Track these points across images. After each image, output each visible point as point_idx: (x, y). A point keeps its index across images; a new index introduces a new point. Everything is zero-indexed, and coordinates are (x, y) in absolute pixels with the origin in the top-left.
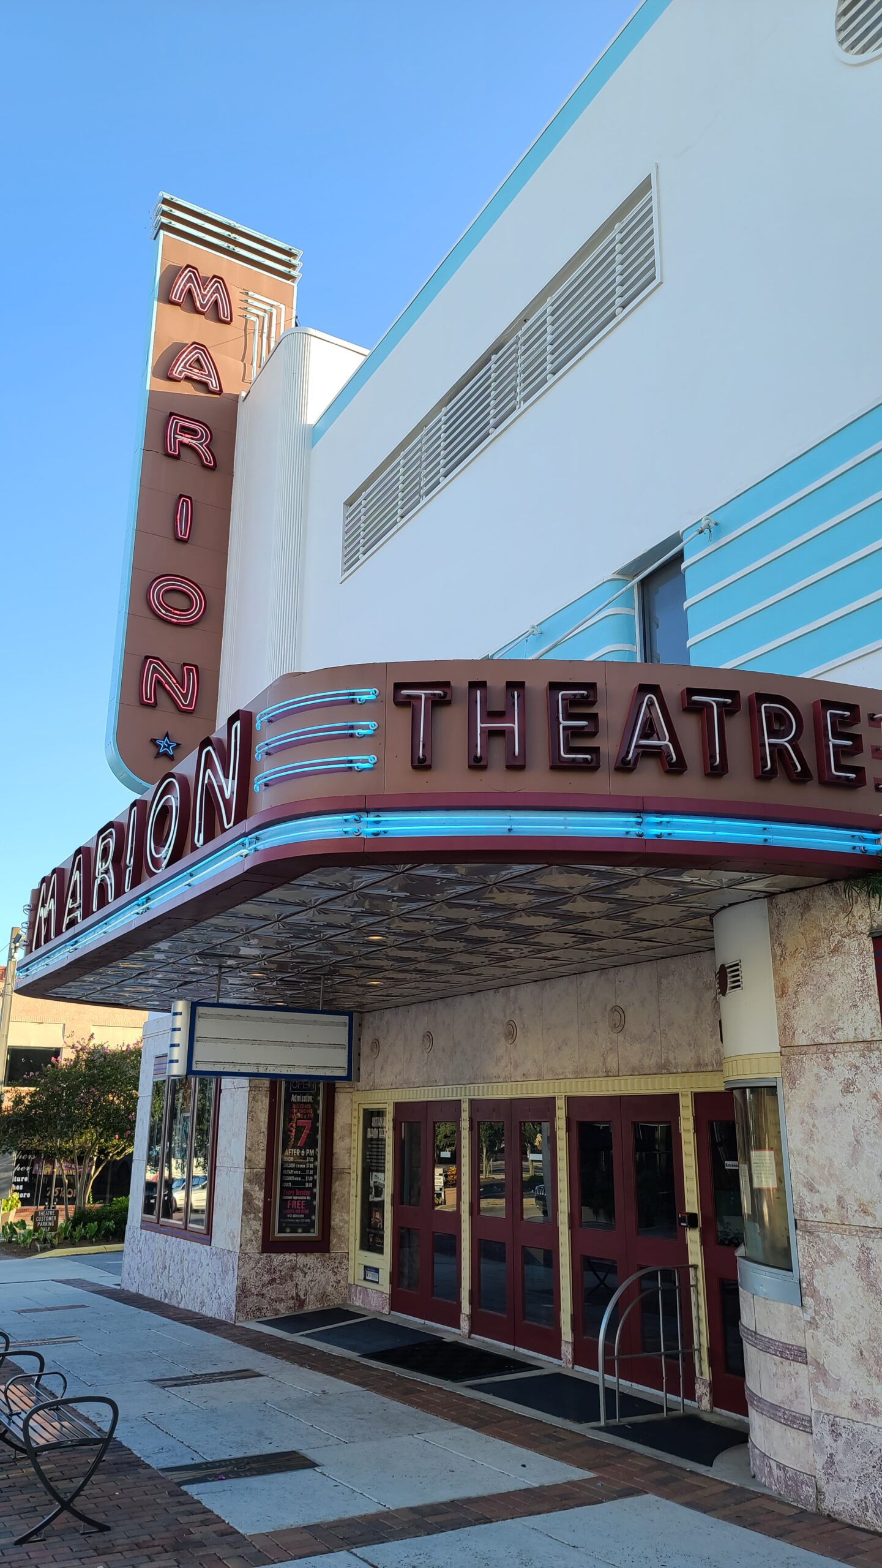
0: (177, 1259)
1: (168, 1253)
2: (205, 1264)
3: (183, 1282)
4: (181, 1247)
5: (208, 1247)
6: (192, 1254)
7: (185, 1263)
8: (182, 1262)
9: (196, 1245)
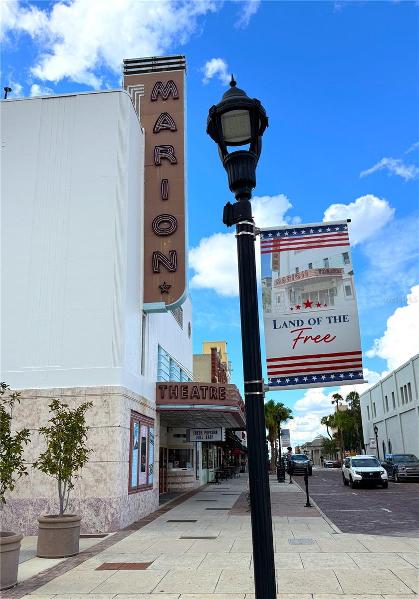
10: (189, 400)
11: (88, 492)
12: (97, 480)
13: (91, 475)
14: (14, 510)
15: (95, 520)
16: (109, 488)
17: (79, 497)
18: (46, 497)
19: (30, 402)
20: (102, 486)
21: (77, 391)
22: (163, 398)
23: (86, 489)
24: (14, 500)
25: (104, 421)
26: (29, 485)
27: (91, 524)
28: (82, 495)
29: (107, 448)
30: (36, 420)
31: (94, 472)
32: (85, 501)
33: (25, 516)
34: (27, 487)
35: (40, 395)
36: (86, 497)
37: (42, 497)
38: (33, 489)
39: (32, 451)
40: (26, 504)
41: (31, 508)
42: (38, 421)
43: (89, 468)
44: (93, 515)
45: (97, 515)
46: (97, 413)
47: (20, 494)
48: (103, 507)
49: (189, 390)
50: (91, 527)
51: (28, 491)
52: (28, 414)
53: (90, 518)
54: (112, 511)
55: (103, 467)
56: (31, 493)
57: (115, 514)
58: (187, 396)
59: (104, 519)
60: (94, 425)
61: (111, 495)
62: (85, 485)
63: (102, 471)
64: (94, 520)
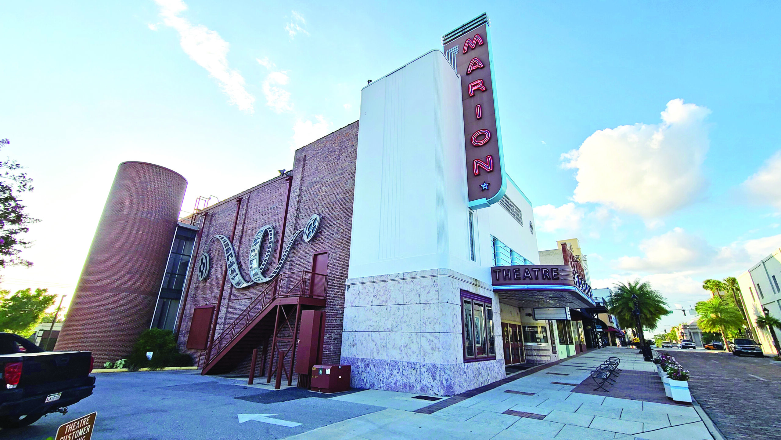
0: (485, 368)
1: (481, 368)
2: (495, 366)
3: (488, 375)
4: (486, 364)
5: (495, 361)
6: (490, 364)
7: (488, 369)
8: (487, 369)
9: (492, 361)
10: (522, 281)
11: (426, 357)
12: (433, 348)
13: (428, 344)
14: (376, 368)
16: (442, 356)
17: (419, 361)
18: (397, 359)
19: (384, 285)
20: (437, 353)
21: (414, 275)
22: (498, 280)
23: (425, 355)
24: (376, 360)
25: (435, 297)
26: (385, 349)
27: (430, 386)
28: (422, 360)
29: (438, 321)
30: (388, 298)
31: (430, 341)
32: (424, 365)
33: (383, 373)
34: (384, 351)
35: (390, 279)
36: (425, 363)
37: (394, 359)
38: (388, 352)
39: (386, 322)
40: (383, 364)
41: (387, 367)
42: (390, 298)
43: (426, 337)
44: (431, 378)
45: (434, 380)
46: (429, 291)
47: (380, 356)
48: (438, 372)
49: (522, 272)
50: (430, 389)
51: (384, 354)
52: (383, 294)
53: (429, 381)
54: (446, 376)
55: (436, 337)
56: (387, 355)
57: (449, 380)
59: (440, 384)
60: (427, 301)
61: (443, 362)
62: (424, 351)
63: (436, 341)
64: (432, 383)
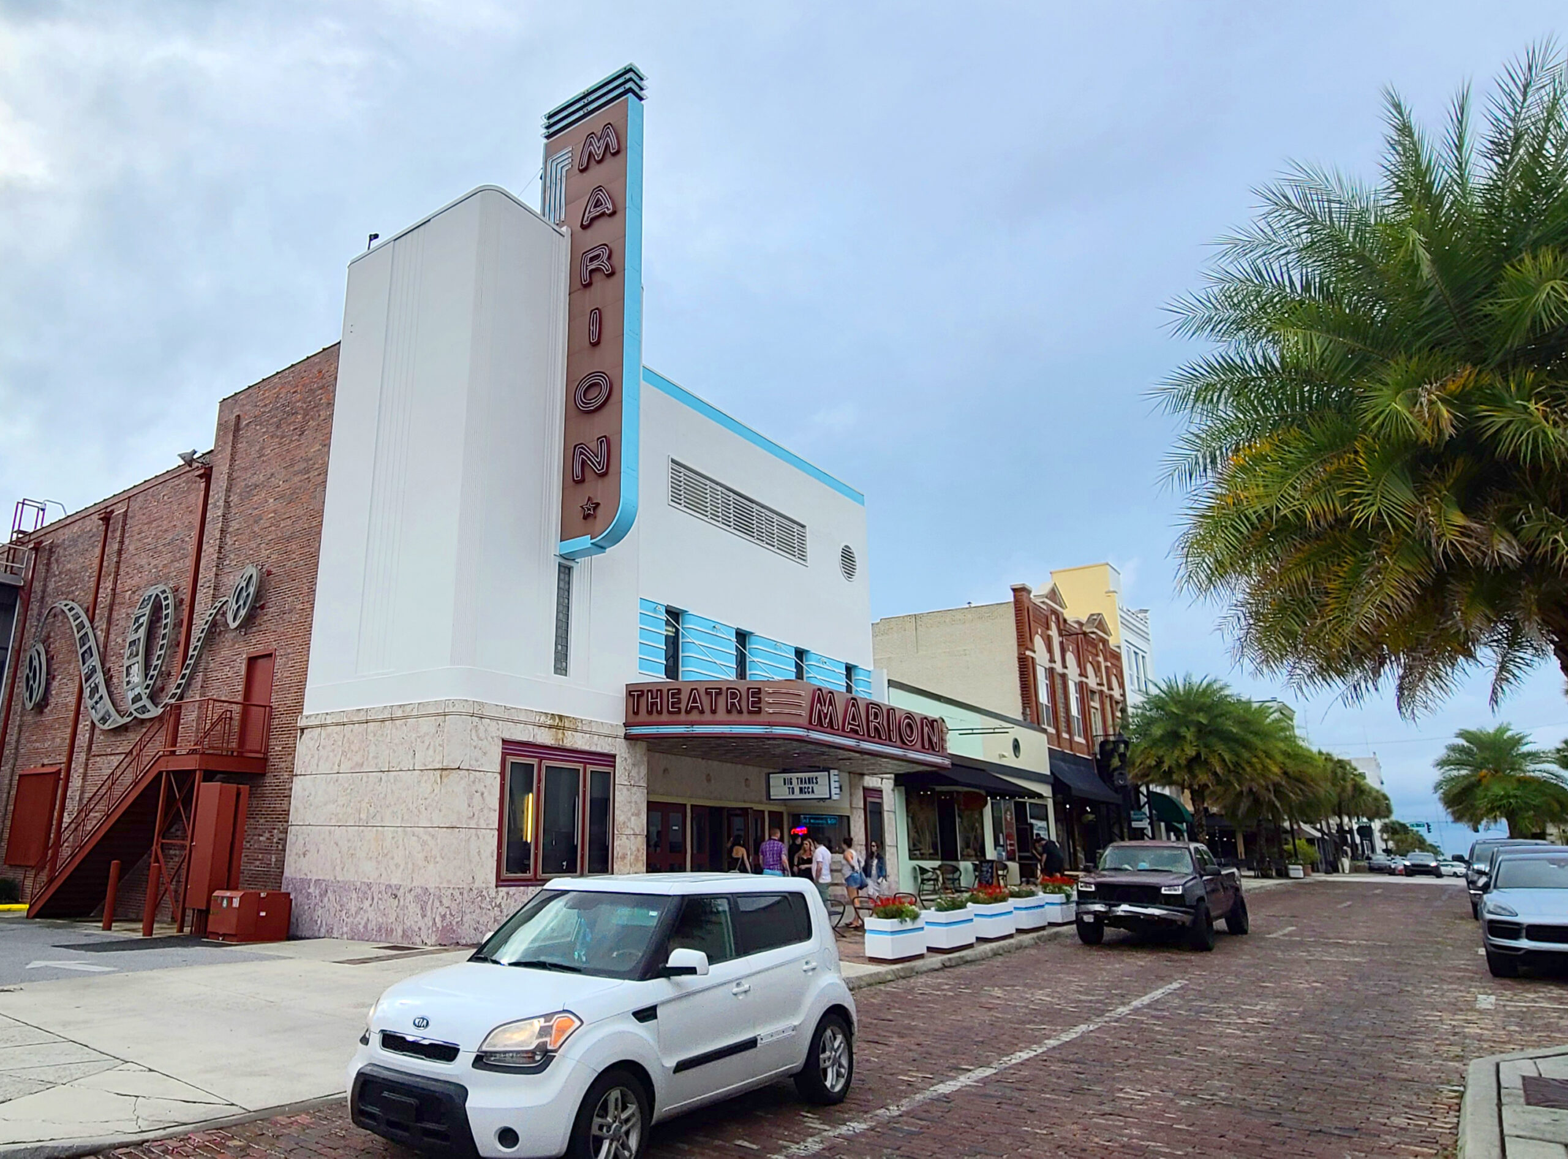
10: (683, 717)
11: (415, 876)
12: (426, 857)
13: (420, 850)
14: (338, 898)
15: (421, 924)
16: (440, 873)
17: (405, 883)
18: (371, 880)
19: (360, 730)
20: (431, 866)
21: (407, 711)
22: (636, 713)
23: (413, 871)
24: (339, 883)
25: (438, 758)
26: (354, 860)
27: (416, 929)
28: (409, 881)
29: (438, 805)
30: (365, 757)
31: (423, 844)
32: (411, 890)
33: (348, 908)
34: (352, 864)
35: (370, 719)
36: (414, 884)
37: (366, 880)
38: (358, 866)
39: (359, 806)
40: (349, 890)
41: (354, 896)
42: (367, 759)
43: (418, 837)
44: (419, 915)
45: (423, 917)
46: (429, 745)
47: (345, 874)
48: (430, 903)
49: (684, 697)
50: (417, 935)
51: (352, 870)
52: (357, 749)
53: (415, 920)
54: (442, 910)
55: (433, 837)
56: (356, 872)
57: (448, 916)
58: (679, 709)
59: (431, 923)
60: (425, 766)
61: (441, 883)
62: (413, 865)
63: (432, 843)
64: (419, 924)
